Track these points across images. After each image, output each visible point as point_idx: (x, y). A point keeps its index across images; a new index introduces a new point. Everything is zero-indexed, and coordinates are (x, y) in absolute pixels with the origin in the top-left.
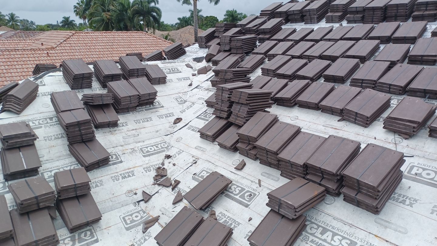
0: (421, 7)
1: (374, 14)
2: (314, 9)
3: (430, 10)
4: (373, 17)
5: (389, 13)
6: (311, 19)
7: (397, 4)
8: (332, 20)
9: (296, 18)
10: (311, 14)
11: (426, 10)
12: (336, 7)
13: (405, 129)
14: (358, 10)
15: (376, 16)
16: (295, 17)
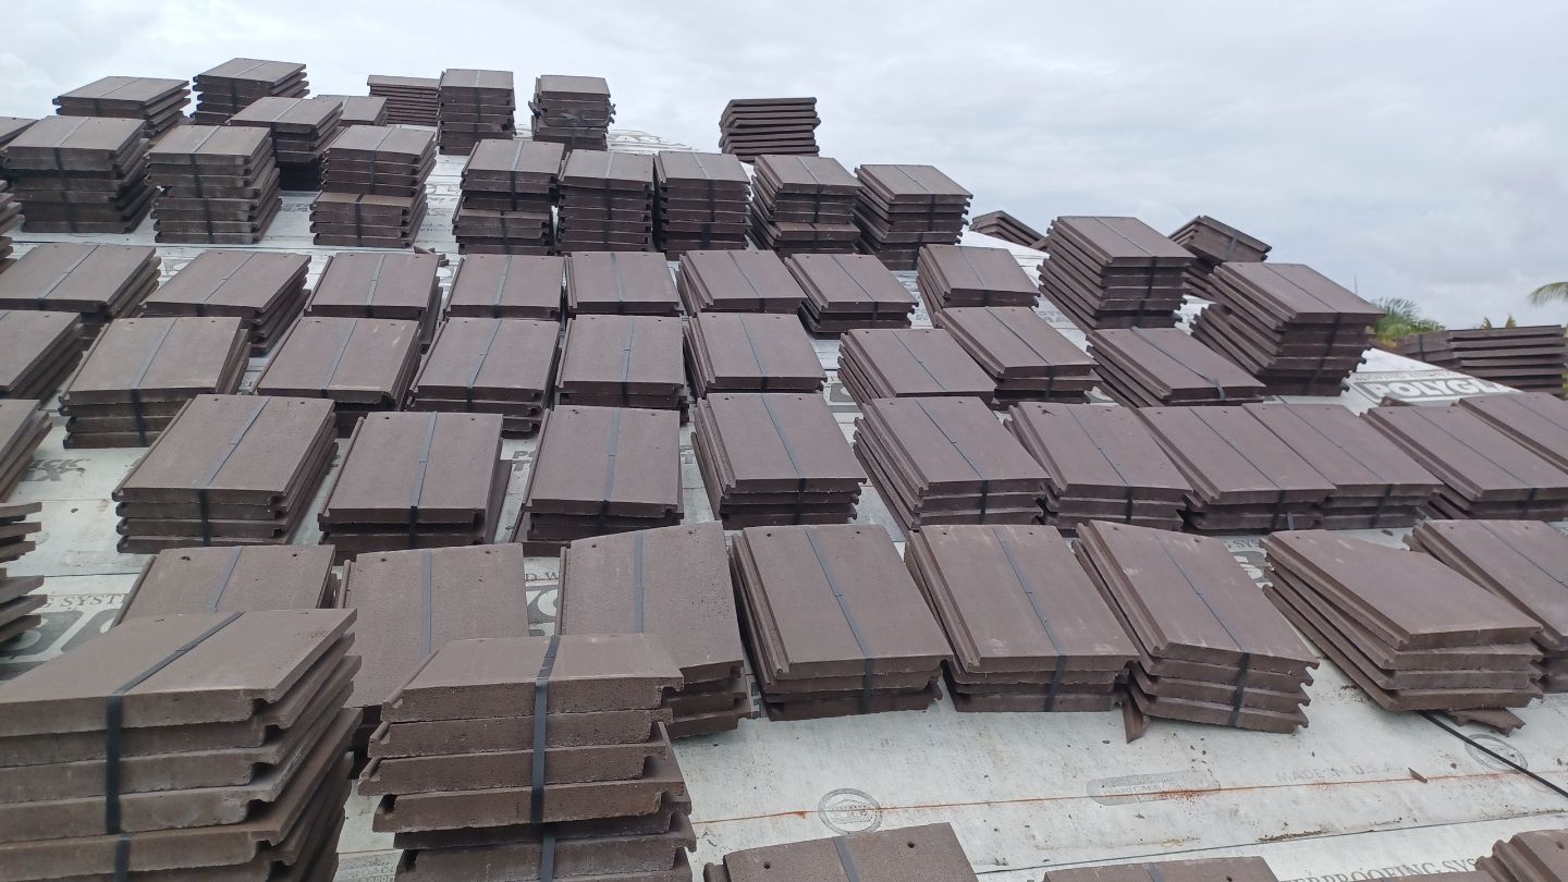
0: (795, 207)
1: (610, 215)
2: (233, 157)
3: (829, 220)
4: (606, 226)
5: (678, 215)
6: (209, 216)
7: (710, 183)
8: (359, 231)
9: (73, 200)
10: (206, 185)
11: (816, 219)
12: (366, 166)
13: (1495, 681)
14: (518, 190)
15: (622, 226)
16: (64, 195)
